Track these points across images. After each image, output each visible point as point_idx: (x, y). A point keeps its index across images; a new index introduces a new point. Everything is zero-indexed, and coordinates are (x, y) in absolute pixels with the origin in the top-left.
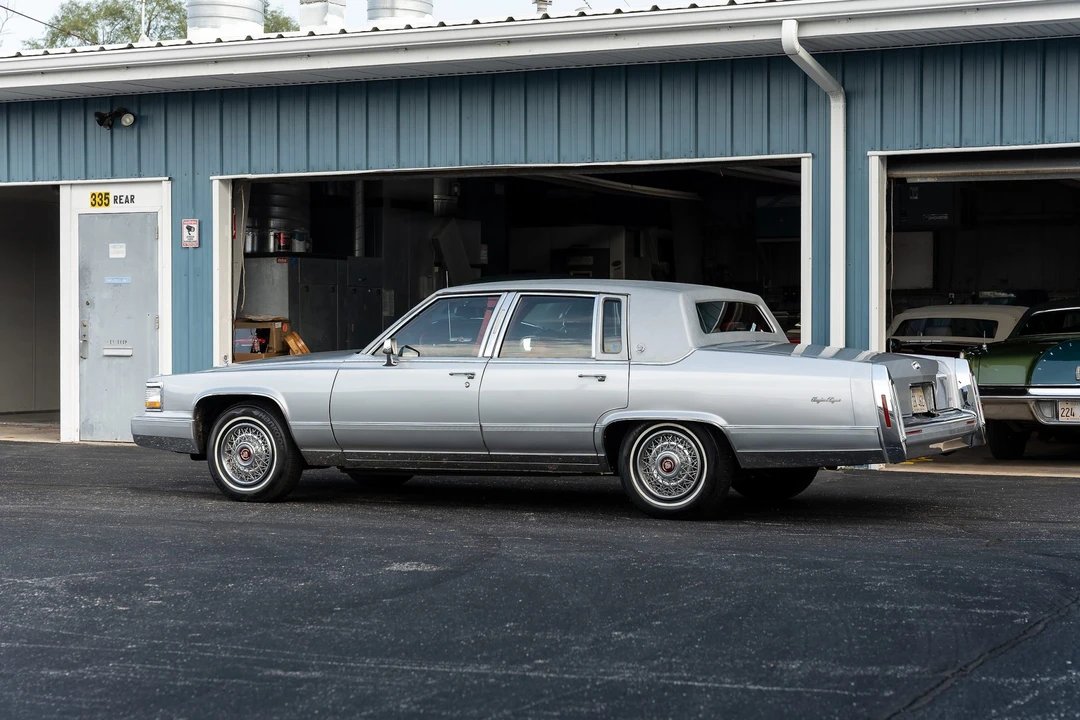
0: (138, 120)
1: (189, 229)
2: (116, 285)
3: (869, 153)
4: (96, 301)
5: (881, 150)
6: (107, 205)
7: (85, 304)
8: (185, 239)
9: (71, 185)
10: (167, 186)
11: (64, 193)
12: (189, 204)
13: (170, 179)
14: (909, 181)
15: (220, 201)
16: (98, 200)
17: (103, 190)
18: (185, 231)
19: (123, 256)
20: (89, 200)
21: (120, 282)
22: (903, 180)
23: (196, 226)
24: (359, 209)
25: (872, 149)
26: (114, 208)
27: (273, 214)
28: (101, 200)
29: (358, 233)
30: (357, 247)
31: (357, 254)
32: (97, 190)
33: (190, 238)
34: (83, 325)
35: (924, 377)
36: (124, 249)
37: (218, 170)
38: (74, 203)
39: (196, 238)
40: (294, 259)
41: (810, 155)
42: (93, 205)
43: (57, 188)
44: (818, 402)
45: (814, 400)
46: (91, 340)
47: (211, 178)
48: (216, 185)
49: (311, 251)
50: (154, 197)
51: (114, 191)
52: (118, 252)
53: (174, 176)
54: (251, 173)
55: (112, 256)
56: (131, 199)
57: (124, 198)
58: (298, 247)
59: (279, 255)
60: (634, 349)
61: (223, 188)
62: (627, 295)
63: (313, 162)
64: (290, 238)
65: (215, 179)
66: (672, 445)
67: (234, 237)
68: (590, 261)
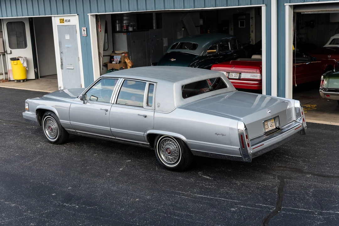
1: (84, 30)
2: (68, 47)
3: (285, 4)
4: (64, 52)
5: (290, 3)
6: (64, 23)
7: (61, 53)
8: (83, 34)
9: (55, 16)
10: (77, 17)
11: (53, 18)
12: (84, 22)
13: (78, 15)
14: (302, 13)
15: (92, 22)
17: (62, 18)
18: (83, 31)
19: (69, 38)
20: (59, 21)
21: (68, 46)
22: (300, 13)
23: (85, 30)
25: (287, 3)
26: (66, 24)
28: (62, 21)
29: (154, 21)
30: (154, 26)
31: (154, 28)
32: (61, 18)
33: (84, 33)
34: (61, 59)
36: (69, 36)
37: (90, 12)
38: (56, 21)
39: (86, 33)
40: (129, 33)
41: (265, 5)
42: (60, 23)
43: (51, 17)
44: (218, 135)
45: (216, 134)
46: (63, 64)
47: (88, 14)
48: (89, 16)
50: (74, 20)
51: (65, 18)
52: (67, 37)
53: (79, 14)
54: (98, 13)
55: (66, 38)
56: (69, 21)
57: (68, 20)
58: (131, 29)
59: (124, 32)
60: (156, 106)
61: (92, 17)
62: (156, 83)
63: (114, 9)
64: (127, 27)
65: (89, 14)
66: (170, 143)
67: (100, 31)
68: (244, 17)
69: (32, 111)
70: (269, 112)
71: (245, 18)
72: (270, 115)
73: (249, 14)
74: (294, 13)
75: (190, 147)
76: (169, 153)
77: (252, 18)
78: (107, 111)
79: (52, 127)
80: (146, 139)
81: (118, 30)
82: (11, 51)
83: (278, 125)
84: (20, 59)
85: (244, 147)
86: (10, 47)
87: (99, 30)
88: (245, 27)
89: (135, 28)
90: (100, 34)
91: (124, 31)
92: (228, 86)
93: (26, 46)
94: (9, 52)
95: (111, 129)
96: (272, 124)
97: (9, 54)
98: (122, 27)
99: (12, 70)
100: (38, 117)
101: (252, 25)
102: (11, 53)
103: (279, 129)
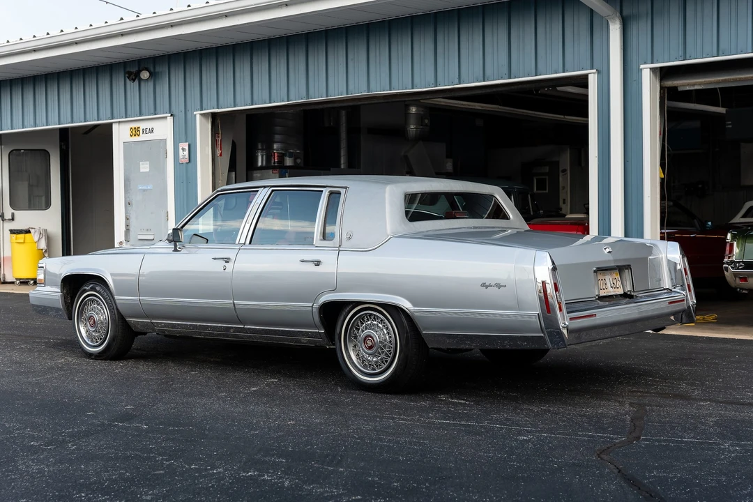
0: (154, 75)
1: (183, 149)
2: (144, 190)
3: (642, 66)
4: (134, 202)
5: (652, 63)
6: (139, 135)
7: (128, 204)
8: (181, 157)
9: (119, 122)
10: (170, 120)
11: (115, 127)
12: (184, 132)
13: (172, 115)
14: (680, 89)
15: (202, 131)
16: (134, 132)
17: (136, 125)
18: (181, 151)
19: (148, 170)
20: (129, 132)
21: (145, 188)
22: (675, 88)
23: (187, 148)
24: (343, 135)
25: (645, 63)
26: (143, 137)
27: (276, 140)
28: (135, 132)
29: (343, 152)
30: (342, 162)
31: (342, 167)
32: (133, 125)
33: (183, 155)
34: (127, 219)
35: (615, 261)
36: (148, 166)
37: (199, 107)
38: (121, 135)
39: (187, 157)
40: (284, 171)
41: (595, 71)
42: (131, 136)
43: (110, 125)
44: (487, 287)
45: (484, 285)
46: (131, 229)
47: (195, 113)
48: (198, 117)
49: (302, 165)
50: (163, 129)
51: (143, 125)
52: (145, 167)
53: (174, 113)
54: (218, 108)
55: (141, 171)
56: (152, 131)
57: (148, 130)
58: (289, 162)
59: (274, 168)
60: (344, 236)
61: (204, 120)
62: (346, 188)
63: (255, 98)
64: (282, 157)
65: (197, 113)
66: (374, 325)
67: (221, 155)
68: (547, 169)
69: (52, 285)
70: (608, 250)
71: (547, 171)
72: (610, 257)
73: (557, 163)
74: (661, 88)
75: (420, 325)
76: (370, 348)
77: (564, 171)
78: (227, 260)
79: (96, 318)
80: (317, 318)
81: (260, 164)
82: (13, 214)
83: (629, 288)
84: (32, 231)
85: (549, 311)
86: (13, 205)
87: (218, 152)
88: (547, 191)
89: (299, 161)
90: (219, 159)
91: (273, 164)
92: (511, 216)
93: (48, 205)
94: (8, 216)
95: (234, 304)
96: (615, 282)
97: (9, 220)
98: (269, 157)
99: (11, 259)
100: (65, 297)
101: (564, 188)
102: (13, 219)
103: (631, 297)
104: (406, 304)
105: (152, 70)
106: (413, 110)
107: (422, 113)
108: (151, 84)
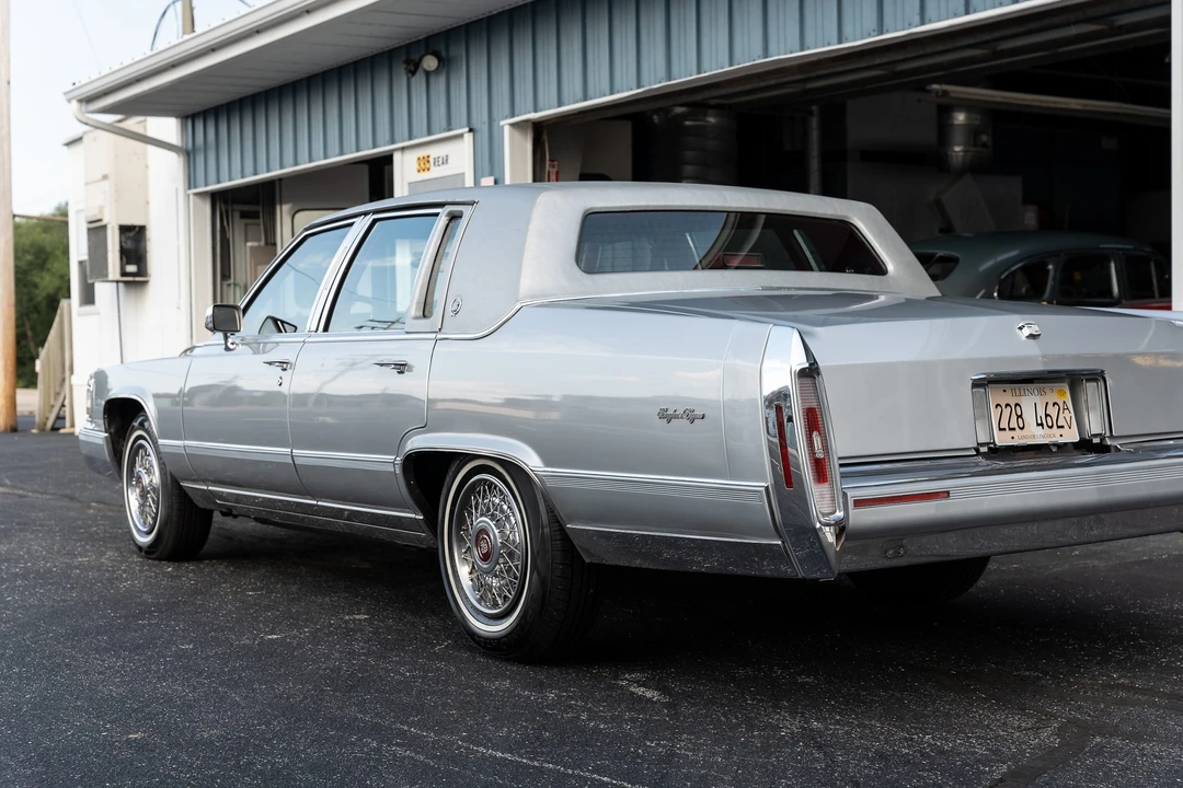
0: (445, 63)
6: (429, 169)
9: (402, 148)
10: (468, 138)
11: (397, 157)
12: (488, 159)
13: (471, 130)
15: (515, 153)
17: (425, 152)
20: (416, 166)
28: (423, 165)
32: (423, 153)
37: (508, 112)
38: (405, 169)
42: (419, 171)
43: (391, 153)
44: (670, 418)
47: (502, 123)
48: (506, 127)
51: (435, 152)
53: (474, 126)
54: (537, 109)
56: (445, 161)
57: (440, 160)
60: (449, 308)
61: (518, 135)
62: (472, 203)
65: (505, 123)
66: (494, 505)
70: (1026, 331)
72: (1034, 349)
75: (563, 510)
76: (486, 557)
78: (285, 366)
80: (403, 488)
83: (1095, 425)
85: (789, 483)
92: (890, 267)
95: (292, 457)
103: (1102, 449)
104: (531, 461)
105: (444, 54)
106: (960, 118)
107: (978, 123)
108: (442, 79)
